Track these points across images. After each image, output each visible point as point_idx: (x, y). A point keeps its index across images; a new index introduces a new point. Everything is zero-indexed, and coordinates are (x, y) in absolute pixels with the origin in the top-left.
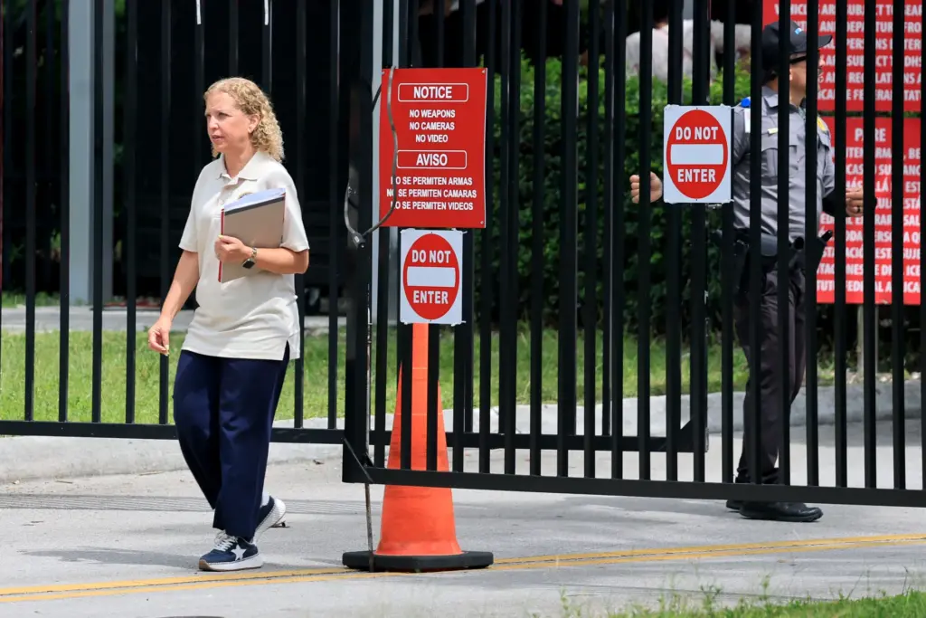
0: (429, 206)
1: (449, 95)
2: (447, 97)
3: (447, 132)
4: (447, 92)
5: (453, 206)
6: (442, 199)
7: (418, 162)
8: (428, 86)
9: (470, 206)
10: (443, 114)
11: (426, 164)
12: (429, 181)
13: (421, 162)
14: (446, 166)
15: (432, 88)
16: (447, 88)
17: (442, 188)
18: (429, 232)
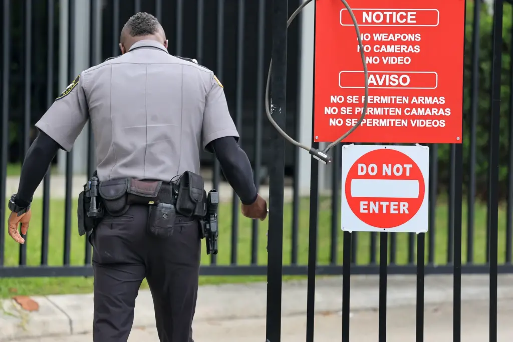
0: (383, 123)
1: (411, 19)
2: (409, 21)
3: (410, 54)
4: (409, 17)
5: (419, 123)
6: (403, 117)
7: (369, 82)
8: (382, 12)
9: (442, 123)
10: (404, 37)
11: (381, 83)
12: (385, 100)
13: (374, 82)
14: (409, 86)
15: (388, 14)
16: (409, 13)
17: (403, 106)
18: (383, 147)
